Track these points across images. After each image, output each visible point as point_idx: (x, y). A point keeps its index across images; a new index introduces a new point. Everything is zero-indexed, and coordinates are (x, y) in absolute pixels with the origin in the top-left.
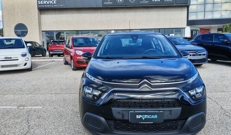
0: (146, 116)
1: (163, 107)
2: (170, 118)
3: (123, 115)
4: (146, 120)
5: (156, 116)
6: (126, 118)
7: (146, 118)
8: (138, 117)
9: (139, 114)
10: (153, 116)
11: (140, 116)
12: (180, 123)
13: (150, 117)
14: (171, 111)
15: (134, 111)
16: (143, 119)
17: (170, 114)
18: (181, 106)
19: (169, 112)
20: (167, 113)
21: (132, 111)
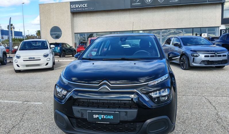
0: (102, 116)
1: (119, 107)
2: (126, 120)
3: (82, 114)
4: (103, 119)
5: (112, 117)
6: (85, 117)
7: (102, 118)
8: (95, 116)
9: (96, 114)
10: (109, 116)
11: (97, 116)
12: (138, 125)
13: (106, 117)
14: (126, 112)
15: (92, 111)
16: (100, 118)
17: (126, 115)
18: (137, 108)
19: (125, 113)
20: (123, 114)
21: (89, 110)
